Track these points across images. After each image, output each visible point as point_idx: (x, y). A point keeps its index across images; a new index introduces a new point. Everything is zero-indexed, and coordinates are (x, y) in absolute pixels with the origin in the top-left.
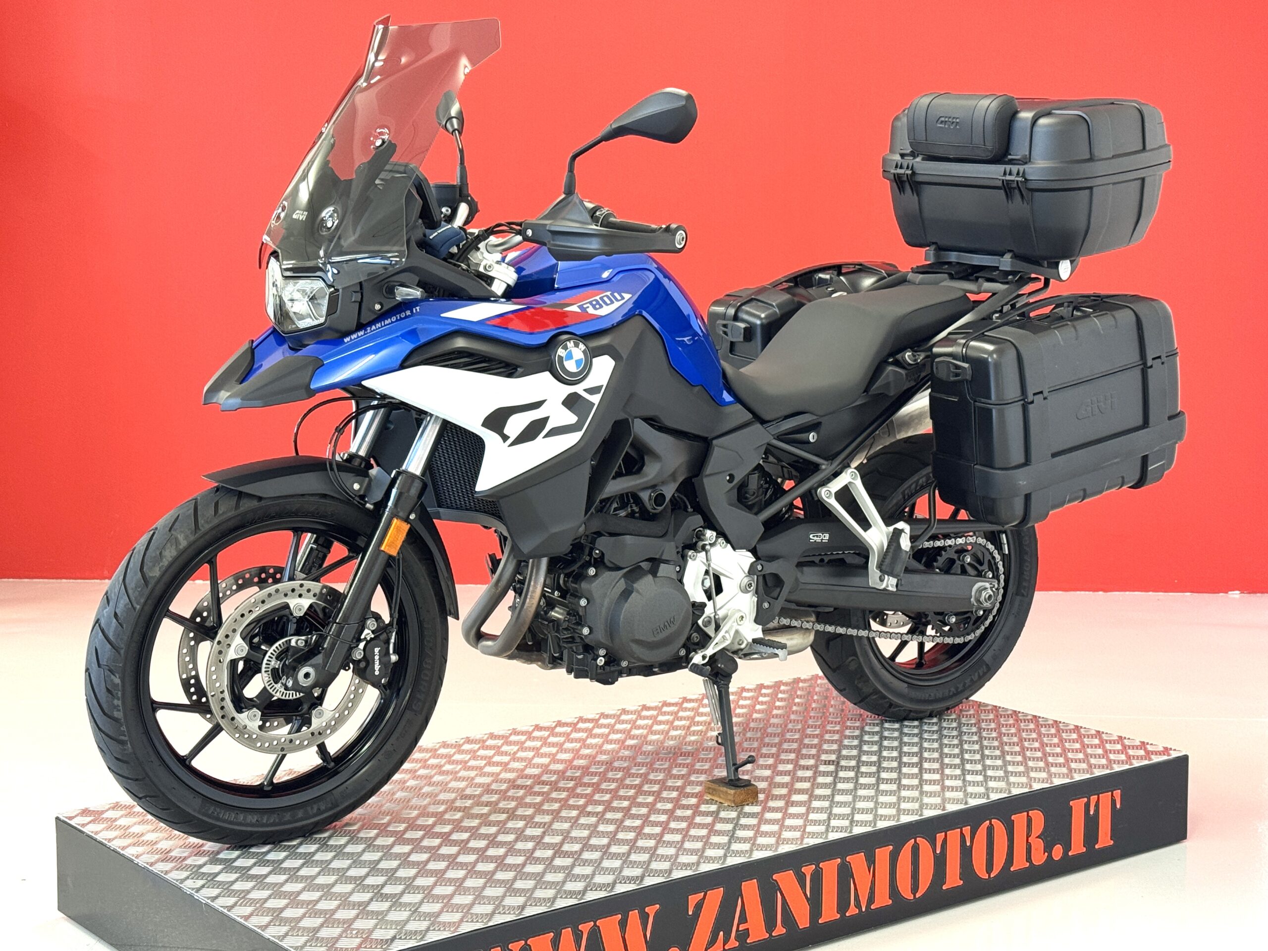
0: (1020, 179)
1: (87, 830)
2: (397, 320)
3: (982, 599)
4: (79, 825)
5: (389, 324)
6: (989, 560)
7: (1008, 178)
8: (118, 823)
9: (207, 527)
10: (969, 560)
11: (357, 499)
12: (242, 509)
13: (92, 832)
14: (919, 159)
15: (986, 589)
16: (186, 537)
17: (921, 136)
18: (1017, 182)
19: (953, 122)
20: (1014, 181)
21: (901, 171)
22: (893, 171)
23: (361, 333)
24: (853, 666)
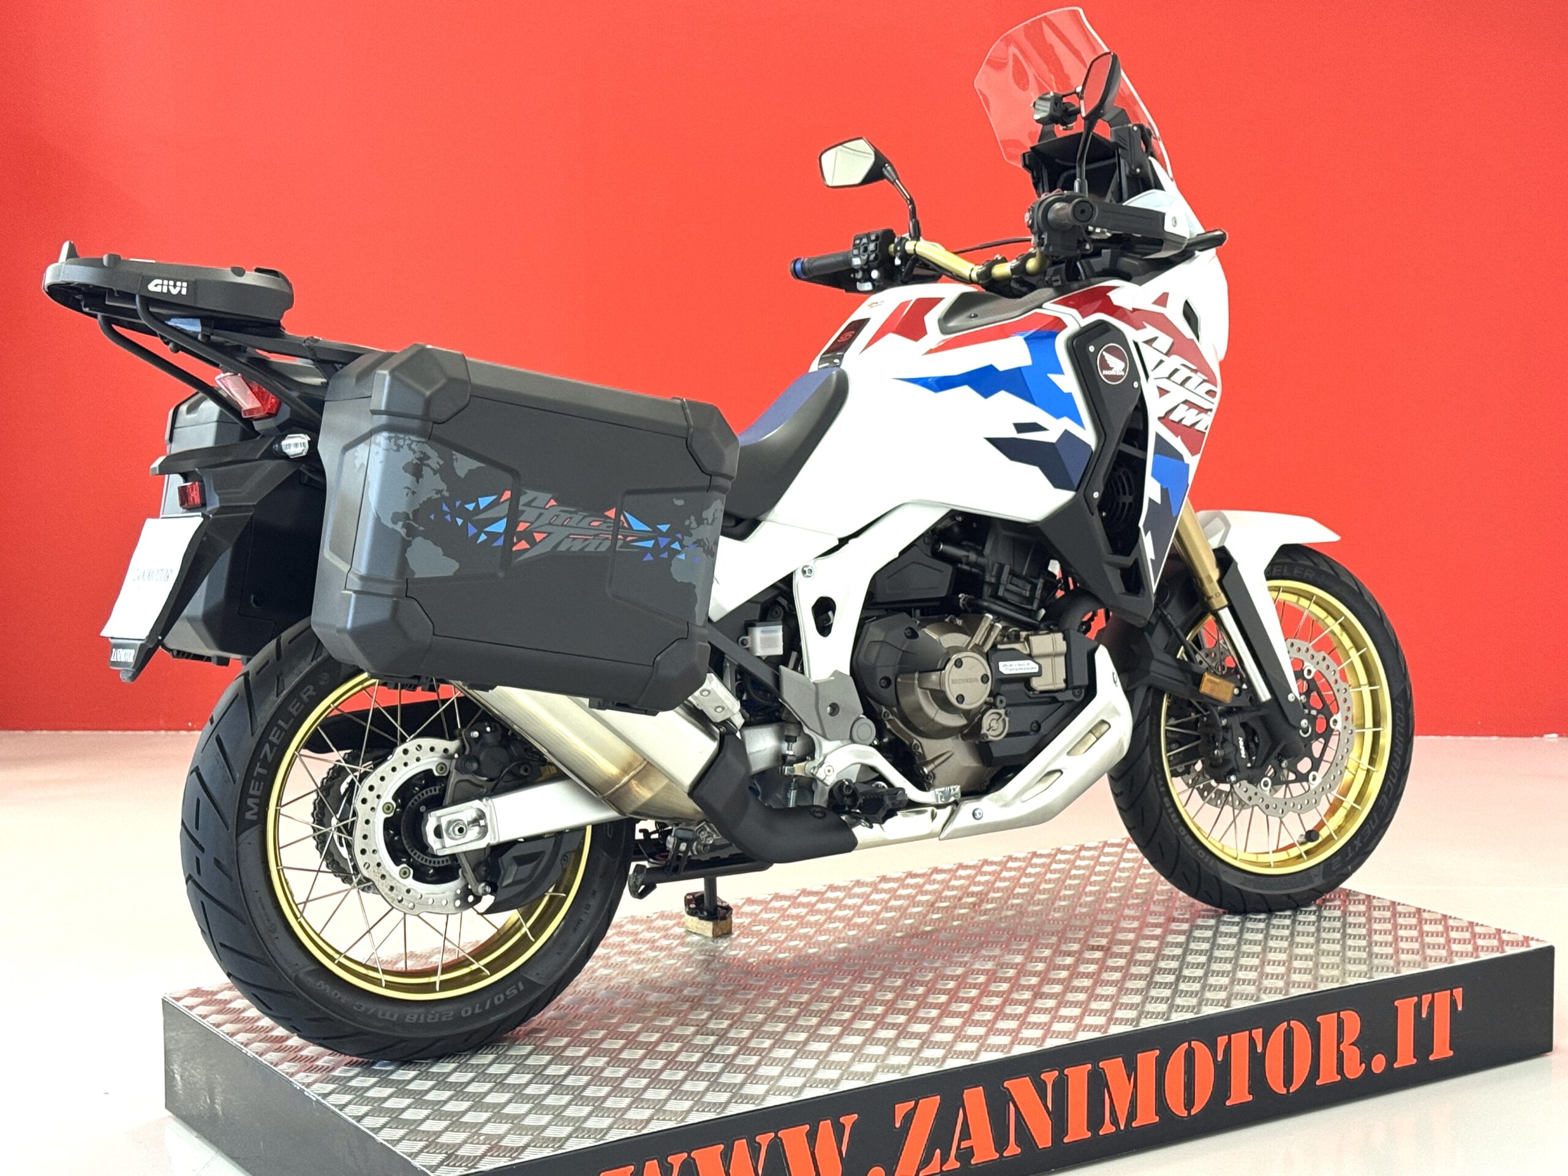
1: (194, 1013)
4: (187, 1007)
8: (232, 1005)
13: (199, 1016)
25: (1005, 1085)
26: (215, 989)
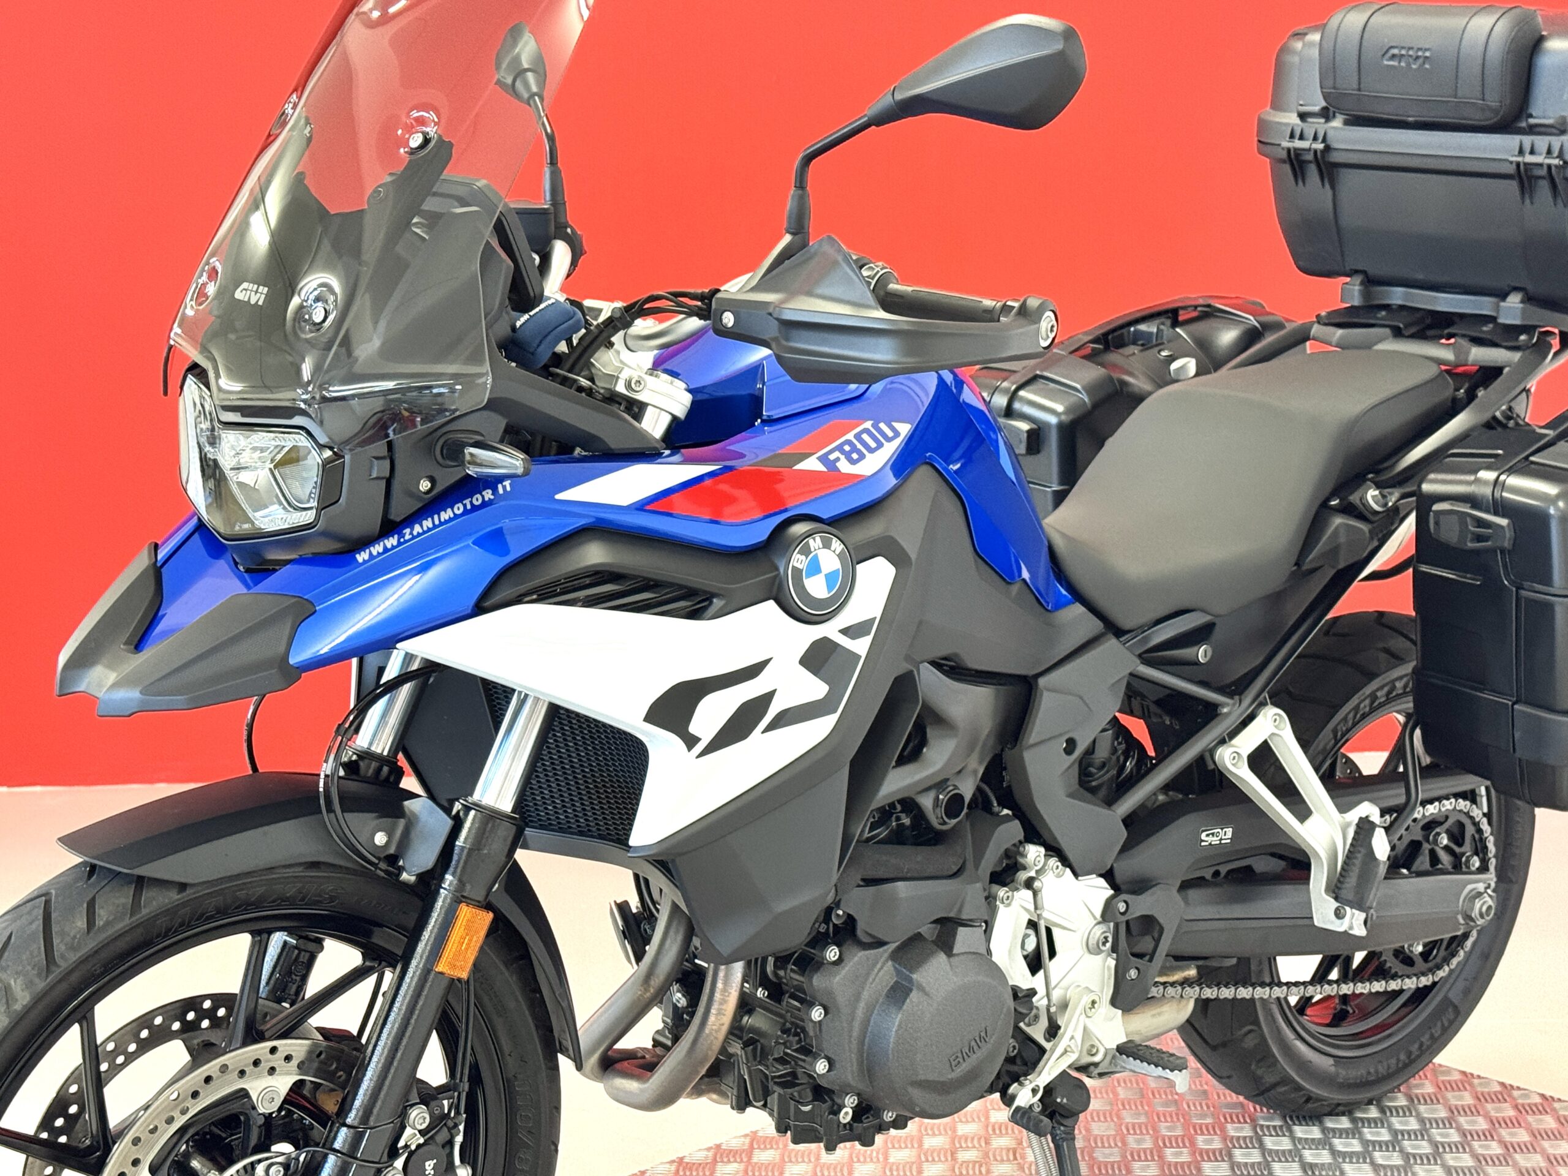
0: (1556, 162)
2: (466, 512)
3: (1475, 913)
5: (450, 520)
6: (1473, 836)
7: (1529, 159)
9: (73, 957)
10: (1445, 841)
11: (383, 865)
12: (145, 911)
14: (1337, 123)
15: (1479, 895)
16: (29, 985)
17: (1348, 82)
18: (1549, 167)
19: (1418, 57)
20: (1541, 165)
21: (1304, 144)
22: (1286, 144)
23: (392, 541)
24: (1250, 1042)
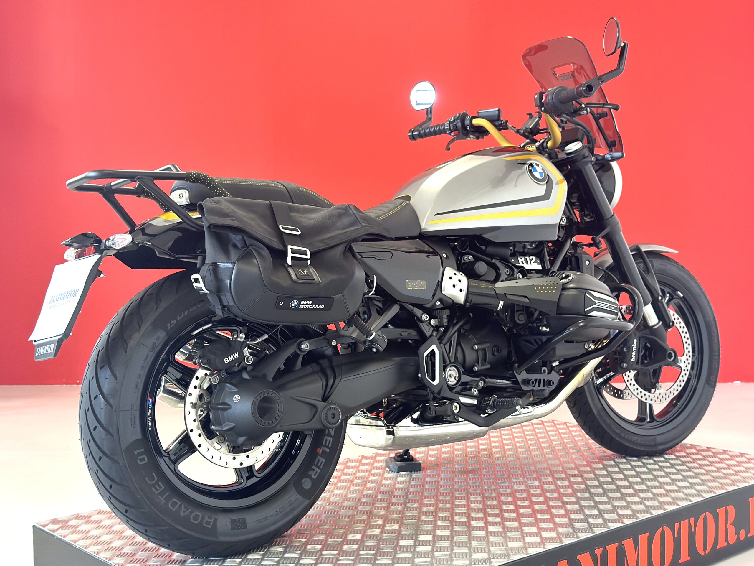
1: (57, 534)
4: (51, 531)
8: (80, 528)
13: (61, 536)
25: (578, 557)
26: (66, 519)
